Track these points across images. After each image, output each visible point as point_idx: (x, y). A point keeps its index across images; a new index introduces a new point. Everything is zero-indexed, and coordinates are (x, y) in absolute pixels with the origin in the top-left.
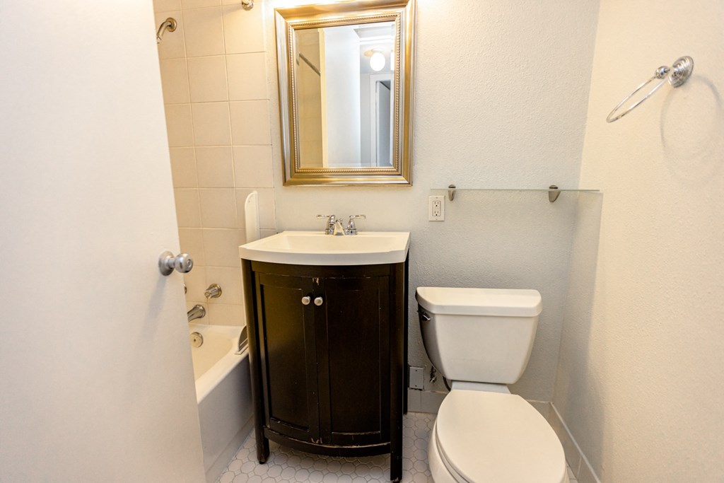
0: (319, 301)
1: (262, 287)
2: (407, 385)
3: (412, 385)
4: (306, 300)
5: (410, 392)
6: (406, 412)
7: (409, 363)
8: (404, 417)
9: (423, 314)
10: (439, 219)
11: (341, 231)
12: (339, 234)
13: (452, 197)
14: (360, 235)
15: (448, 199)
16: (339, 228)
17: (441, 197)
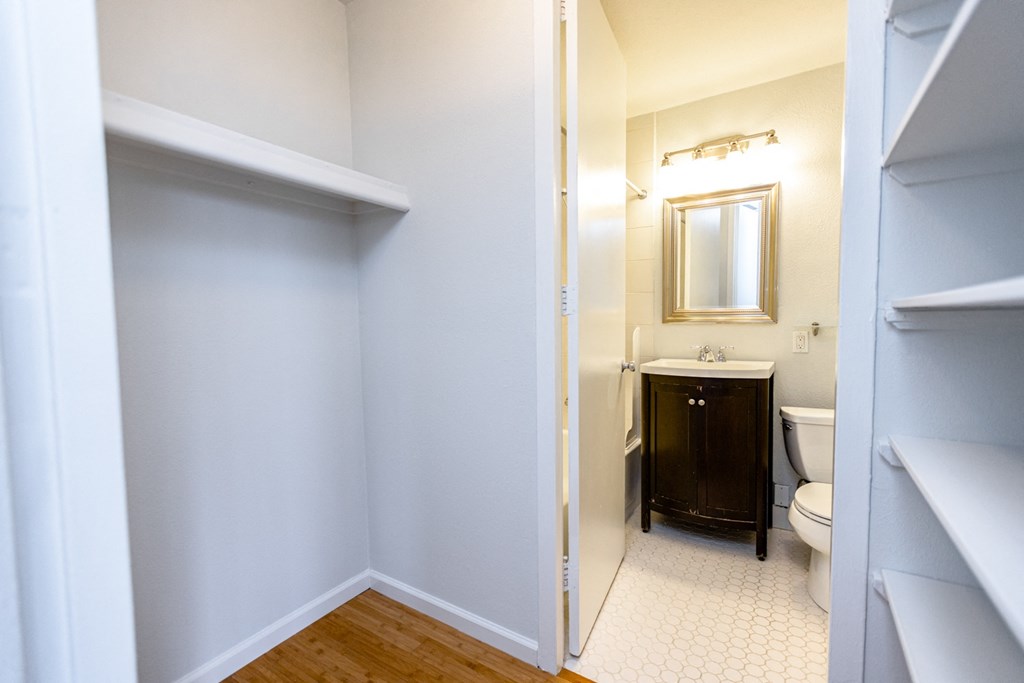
0: (701, 402)
1: (656, 393)
2: (772, 501)
3: (777, 502)
4: (692, 402)
5: (774, 507)
6: (770, 526)
7: (774, 480)
8: (768, 531)
9: (787, 426)
10: (803, 351)
11: (713, 358)
12: (709, 361)
13: (816, 332)
14: (728, 362)
15: (812, 335)
16: (710, 356)
17: (805, 333)
